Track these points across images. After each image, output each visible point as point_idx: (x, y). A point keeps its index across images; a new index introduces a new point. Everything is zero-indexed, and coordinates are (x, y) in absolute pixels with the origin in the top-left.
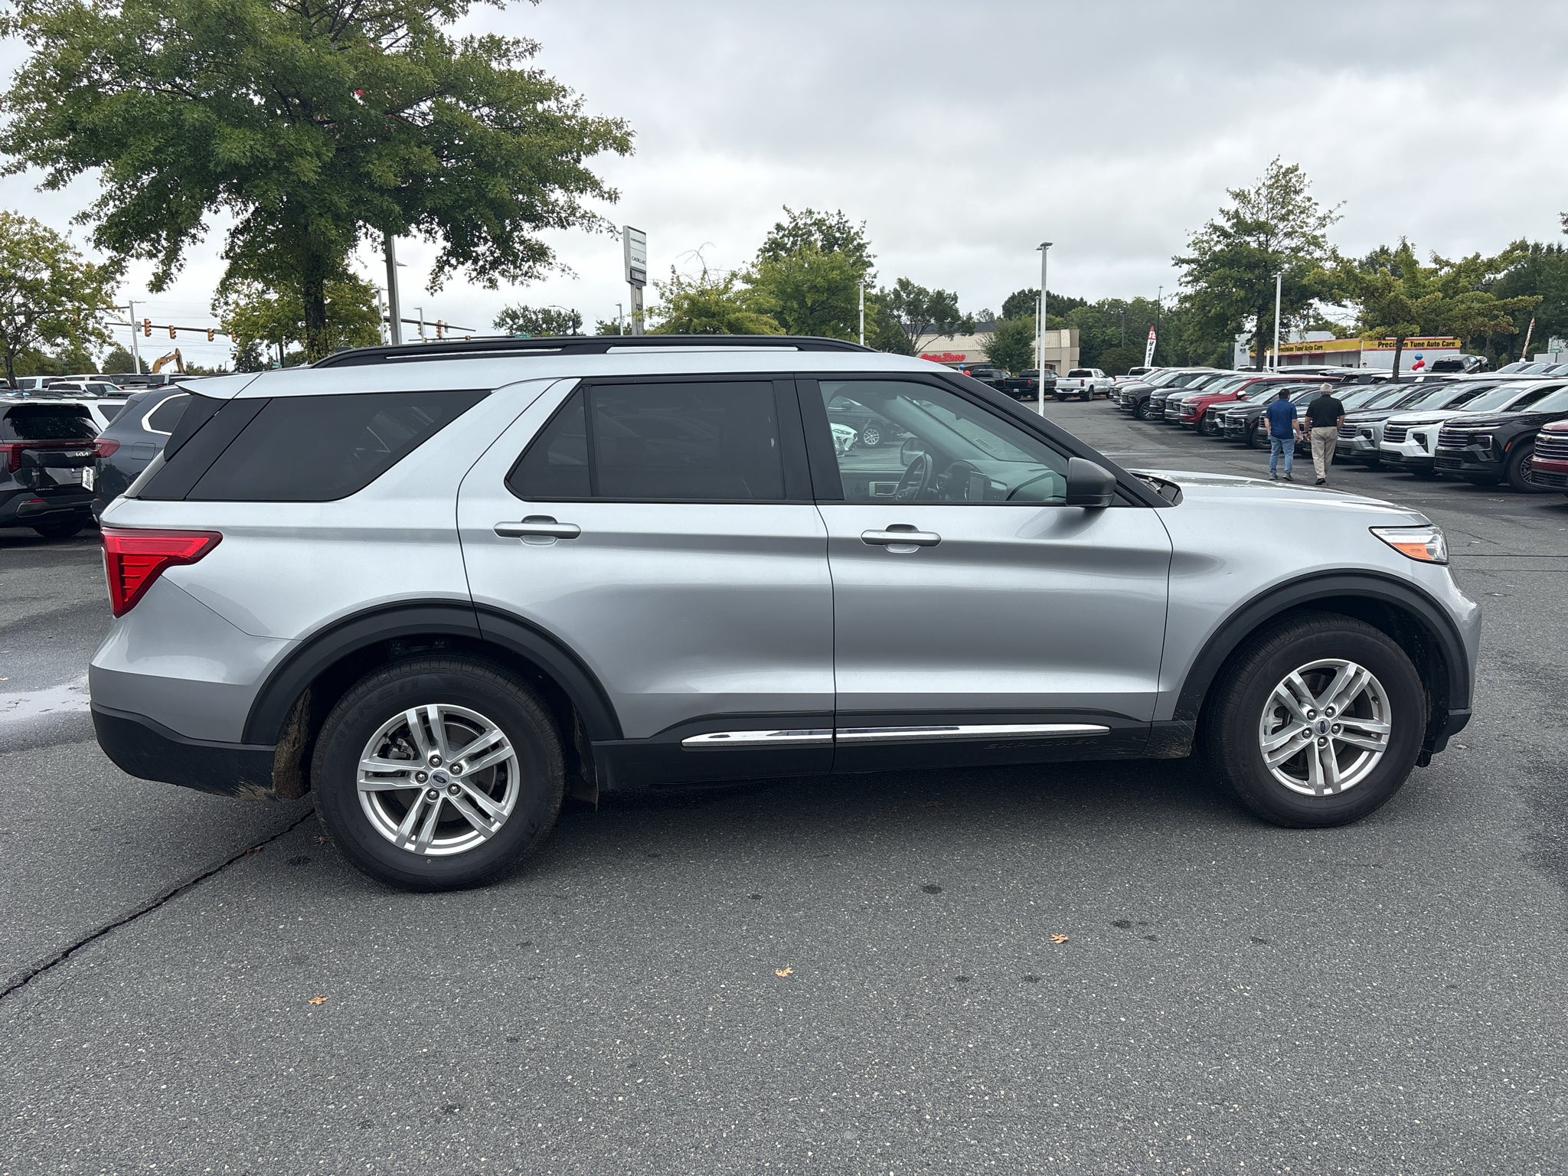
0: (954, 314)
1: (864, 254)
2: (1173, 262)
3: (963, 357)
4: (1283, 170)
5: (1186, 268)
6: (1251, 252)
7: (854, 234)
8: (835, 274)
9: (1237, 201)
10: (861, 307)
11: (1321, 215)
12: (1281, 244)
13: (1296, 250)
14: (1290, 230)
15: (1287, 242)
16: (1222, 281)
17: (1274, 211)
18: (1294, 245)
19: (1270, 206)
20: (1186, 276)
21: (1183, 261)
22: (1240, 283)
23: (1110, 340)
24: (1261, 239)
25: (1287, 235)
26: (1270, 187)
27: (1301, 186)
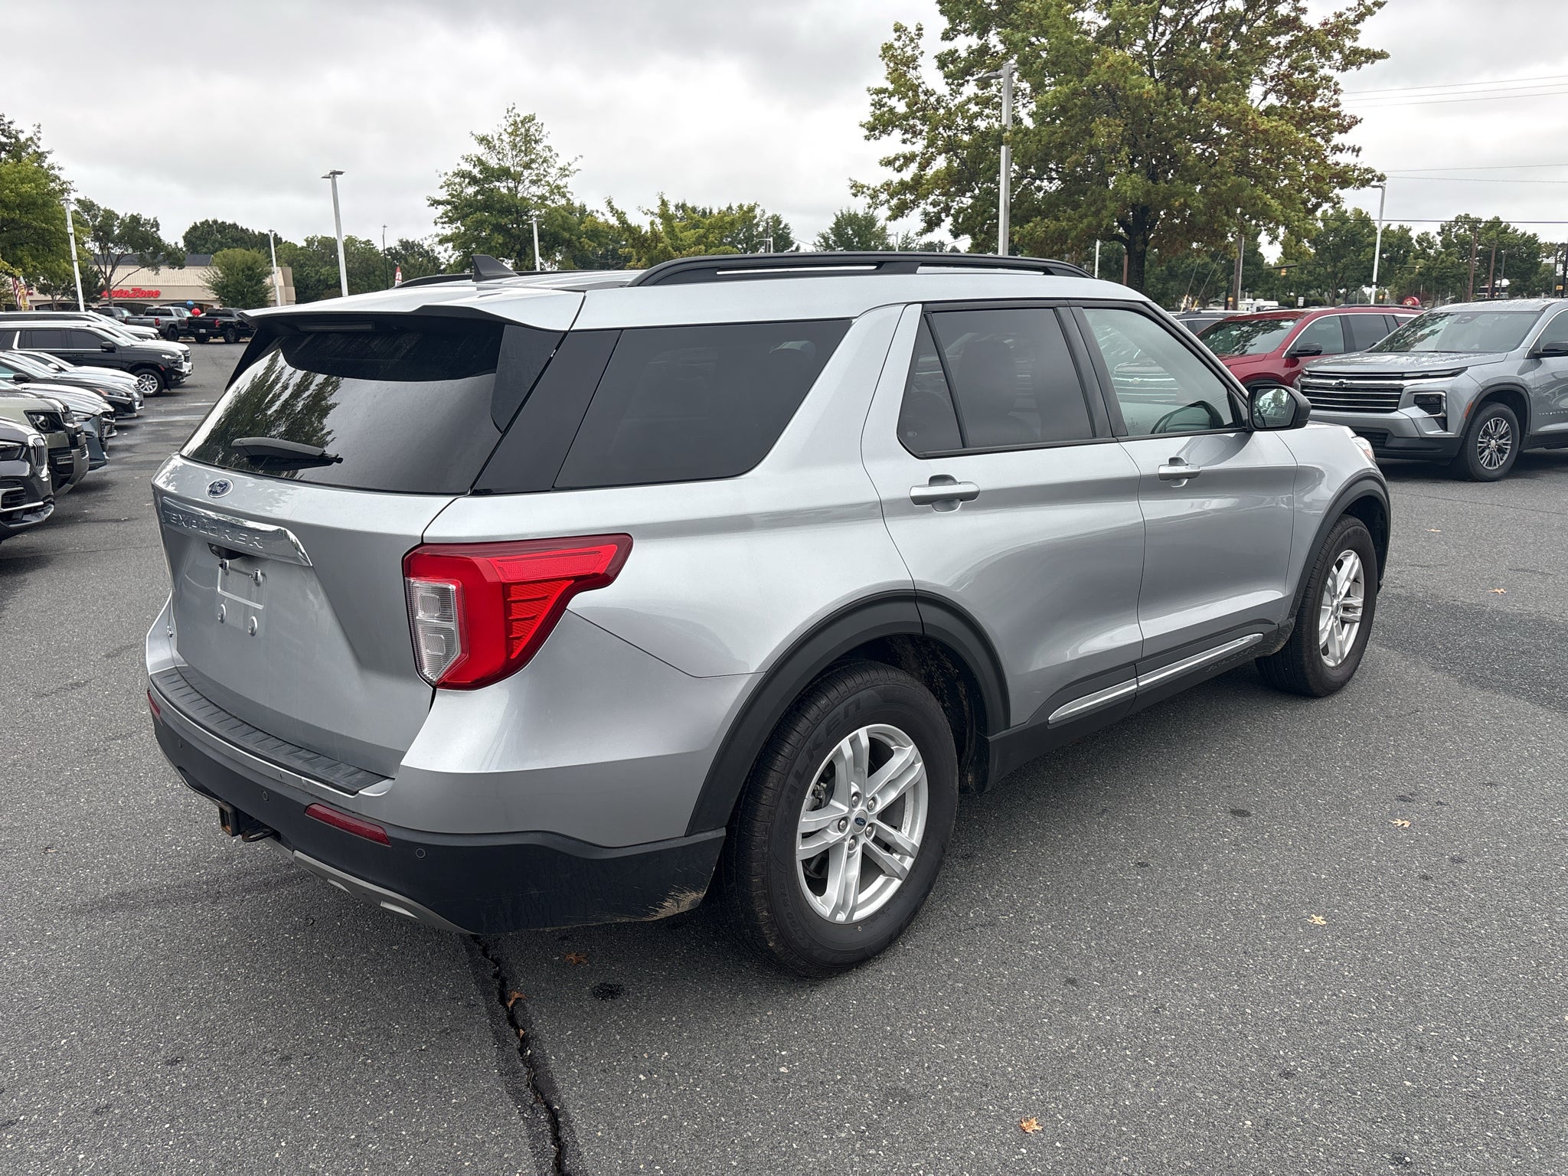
0: (158, 245)
1: (45, 165)
2: (429, 203)
3: (157, 293)
4: (521, 118)
5: (441, 209)
6: (503, 196)
7: (27, 140)
8: (26, 188)
9: (482, 147)
10: (70, 230)
11: (562, 166)
12: (528, 191)
13: (543, 198)
14: (535, 178)
15: (534, 189)
16: (480, 224)
17: (518, 159)
18: (539, 193)
19: (514, 153)
20: (441, 217)
21: (439, 203)
22: (498, 228)
23: (326, 280)
24: (510, 185)
25: (533, 182)
26: (511, 134)
27: (540, 137)
